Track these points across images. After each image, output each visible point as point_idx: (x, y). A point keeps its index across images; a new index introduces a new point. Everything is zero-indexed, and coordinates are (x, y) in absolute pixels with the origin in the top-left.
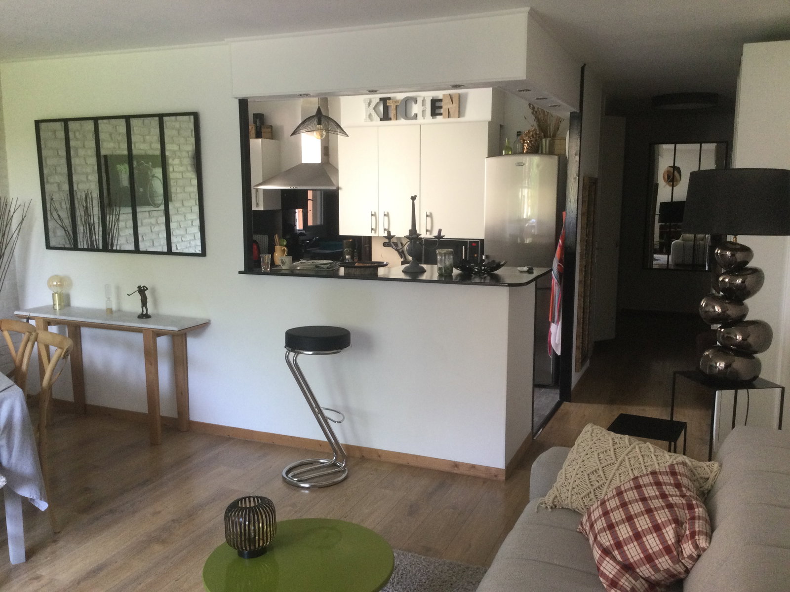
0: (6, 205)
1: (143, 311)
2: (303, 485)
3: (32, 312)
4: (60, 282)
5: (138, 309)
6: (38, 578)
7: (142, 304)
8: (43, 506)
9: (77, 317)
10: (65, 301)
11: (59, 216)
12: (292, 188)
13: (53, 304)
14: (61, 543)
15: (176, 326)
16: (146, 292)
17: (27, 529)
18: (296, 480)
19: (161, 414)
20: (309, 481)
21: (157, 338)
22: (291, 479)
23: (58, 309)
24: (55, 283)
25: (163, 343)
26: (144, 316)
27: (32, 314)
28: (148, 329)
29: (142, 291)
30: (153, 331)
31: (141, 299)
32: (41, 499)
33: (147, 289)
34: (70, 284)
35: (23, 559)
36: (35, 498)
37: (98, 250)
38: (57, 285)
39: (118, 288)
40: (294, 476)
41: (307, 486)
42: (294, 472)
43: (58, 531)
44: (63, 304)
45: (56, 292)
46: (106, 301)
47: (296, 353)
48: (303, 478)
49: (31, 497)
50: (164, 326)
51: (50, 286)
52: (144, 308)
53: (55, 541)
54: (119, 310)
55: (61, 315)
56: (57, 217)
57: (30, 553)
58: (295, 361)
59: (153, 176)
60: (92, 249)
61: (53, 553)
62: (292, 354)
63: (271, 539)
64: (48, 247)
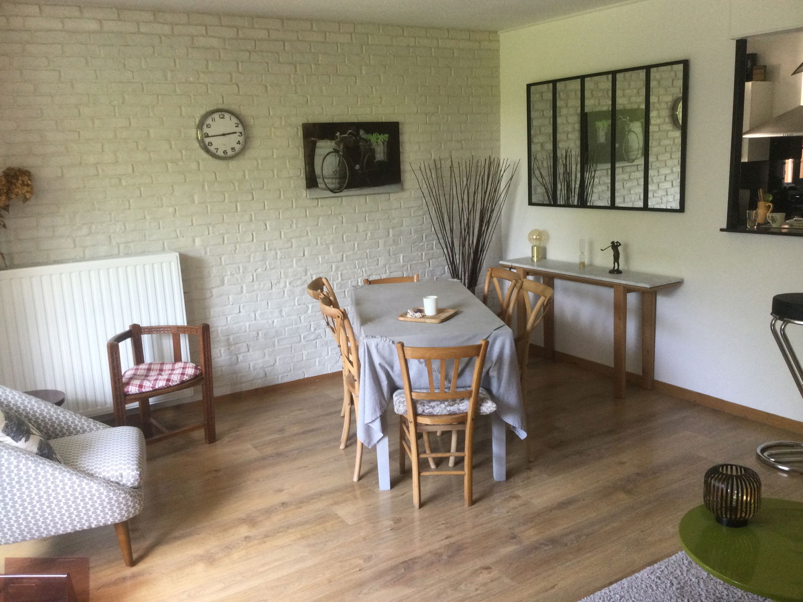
0: (499, 165)
1: (614, 267)
2: (780, 467)
3: (514, 263)
4: (539, 235)
5: (609, 263)
6: (517, 497)
7: (614, 259)
8: (523, 435)
9: (552, 269)
10: (542, 253)
11: (541, 173)
12: (786, 135)
13: (531, 256)
14: (535, 472)
15: (648, 283)
16: (620, 248)
17: (508, 453)
18: (773, 460)
19: (627, 370)
20: (790, 464)
21: (628, 294)
22: (767, 458)
23: (535, 261)
24: (535, 237)
25: (632, 299)
26: (616, 272)
27: (514, 265)
28: (619, 285)
29: (615, 246)
30: (623, 287)
31: (614, 255)
32: (521, 429)
33: (620, 245)
34: (548, 238)
35: (504, 478)
36: (517, 426)
37: (573, 206)
38: (536, 239)
39: (591, 244)
40: (771, 456)
41: (786, 469)
42: (772, 451)
43: (532, 460)
44: (540, 256)
45: (534, 245)
46: (580, 256)
47: (784, 321)
48: (781, 460)
49: (514, 426)
50: (637, 282)
51: (530, 240)
52: (616, 263)
53: (529, 469)
54: (591, 265)
55: (538, 266)
56: (539, 175)
57: (510, 474)
58: (783, 330)
59: (630, 131)
60: (567, 205)
61: (529, 478)
62: (779, 324)
63: (754, 513)
64: (531, 203)
